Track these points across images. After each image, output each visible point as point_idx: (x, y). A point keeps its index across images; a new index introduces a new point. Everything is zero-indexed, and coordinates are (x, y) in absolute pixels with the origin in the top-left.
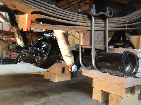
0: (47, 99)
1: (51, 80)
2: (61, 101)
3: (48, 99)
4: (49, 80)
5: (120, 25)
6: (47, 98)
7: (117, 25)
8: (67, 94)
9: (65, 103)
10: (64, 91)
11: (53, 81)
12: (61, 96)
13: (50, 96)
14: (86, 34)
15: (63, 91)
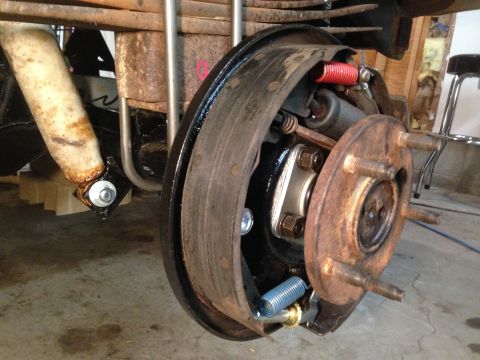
0: (12, 295)
1: (46, 207)
2: (70, 297)
3: (17, 294)
4: (41, 205)
5: (294, 12)
6: (15, 289)
7: (283, 12)
8: (102, 264)
9: (85, 305)
10: (93, 255)
11: (54, 212)
12: (78, 275)
13: (29, 279)
14: (141, 50)
15: (92, 251)
